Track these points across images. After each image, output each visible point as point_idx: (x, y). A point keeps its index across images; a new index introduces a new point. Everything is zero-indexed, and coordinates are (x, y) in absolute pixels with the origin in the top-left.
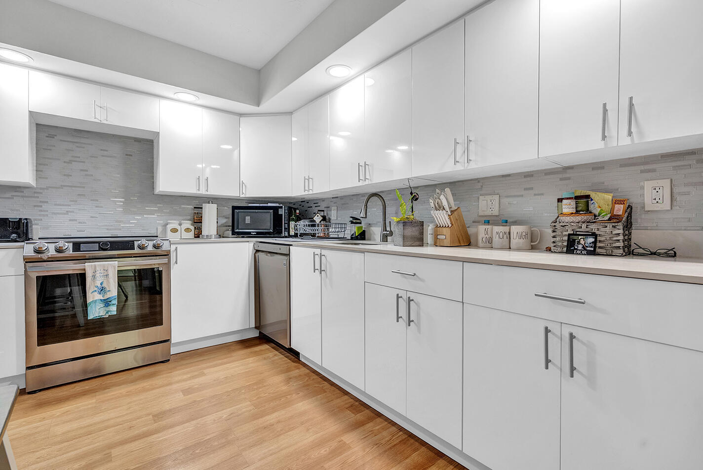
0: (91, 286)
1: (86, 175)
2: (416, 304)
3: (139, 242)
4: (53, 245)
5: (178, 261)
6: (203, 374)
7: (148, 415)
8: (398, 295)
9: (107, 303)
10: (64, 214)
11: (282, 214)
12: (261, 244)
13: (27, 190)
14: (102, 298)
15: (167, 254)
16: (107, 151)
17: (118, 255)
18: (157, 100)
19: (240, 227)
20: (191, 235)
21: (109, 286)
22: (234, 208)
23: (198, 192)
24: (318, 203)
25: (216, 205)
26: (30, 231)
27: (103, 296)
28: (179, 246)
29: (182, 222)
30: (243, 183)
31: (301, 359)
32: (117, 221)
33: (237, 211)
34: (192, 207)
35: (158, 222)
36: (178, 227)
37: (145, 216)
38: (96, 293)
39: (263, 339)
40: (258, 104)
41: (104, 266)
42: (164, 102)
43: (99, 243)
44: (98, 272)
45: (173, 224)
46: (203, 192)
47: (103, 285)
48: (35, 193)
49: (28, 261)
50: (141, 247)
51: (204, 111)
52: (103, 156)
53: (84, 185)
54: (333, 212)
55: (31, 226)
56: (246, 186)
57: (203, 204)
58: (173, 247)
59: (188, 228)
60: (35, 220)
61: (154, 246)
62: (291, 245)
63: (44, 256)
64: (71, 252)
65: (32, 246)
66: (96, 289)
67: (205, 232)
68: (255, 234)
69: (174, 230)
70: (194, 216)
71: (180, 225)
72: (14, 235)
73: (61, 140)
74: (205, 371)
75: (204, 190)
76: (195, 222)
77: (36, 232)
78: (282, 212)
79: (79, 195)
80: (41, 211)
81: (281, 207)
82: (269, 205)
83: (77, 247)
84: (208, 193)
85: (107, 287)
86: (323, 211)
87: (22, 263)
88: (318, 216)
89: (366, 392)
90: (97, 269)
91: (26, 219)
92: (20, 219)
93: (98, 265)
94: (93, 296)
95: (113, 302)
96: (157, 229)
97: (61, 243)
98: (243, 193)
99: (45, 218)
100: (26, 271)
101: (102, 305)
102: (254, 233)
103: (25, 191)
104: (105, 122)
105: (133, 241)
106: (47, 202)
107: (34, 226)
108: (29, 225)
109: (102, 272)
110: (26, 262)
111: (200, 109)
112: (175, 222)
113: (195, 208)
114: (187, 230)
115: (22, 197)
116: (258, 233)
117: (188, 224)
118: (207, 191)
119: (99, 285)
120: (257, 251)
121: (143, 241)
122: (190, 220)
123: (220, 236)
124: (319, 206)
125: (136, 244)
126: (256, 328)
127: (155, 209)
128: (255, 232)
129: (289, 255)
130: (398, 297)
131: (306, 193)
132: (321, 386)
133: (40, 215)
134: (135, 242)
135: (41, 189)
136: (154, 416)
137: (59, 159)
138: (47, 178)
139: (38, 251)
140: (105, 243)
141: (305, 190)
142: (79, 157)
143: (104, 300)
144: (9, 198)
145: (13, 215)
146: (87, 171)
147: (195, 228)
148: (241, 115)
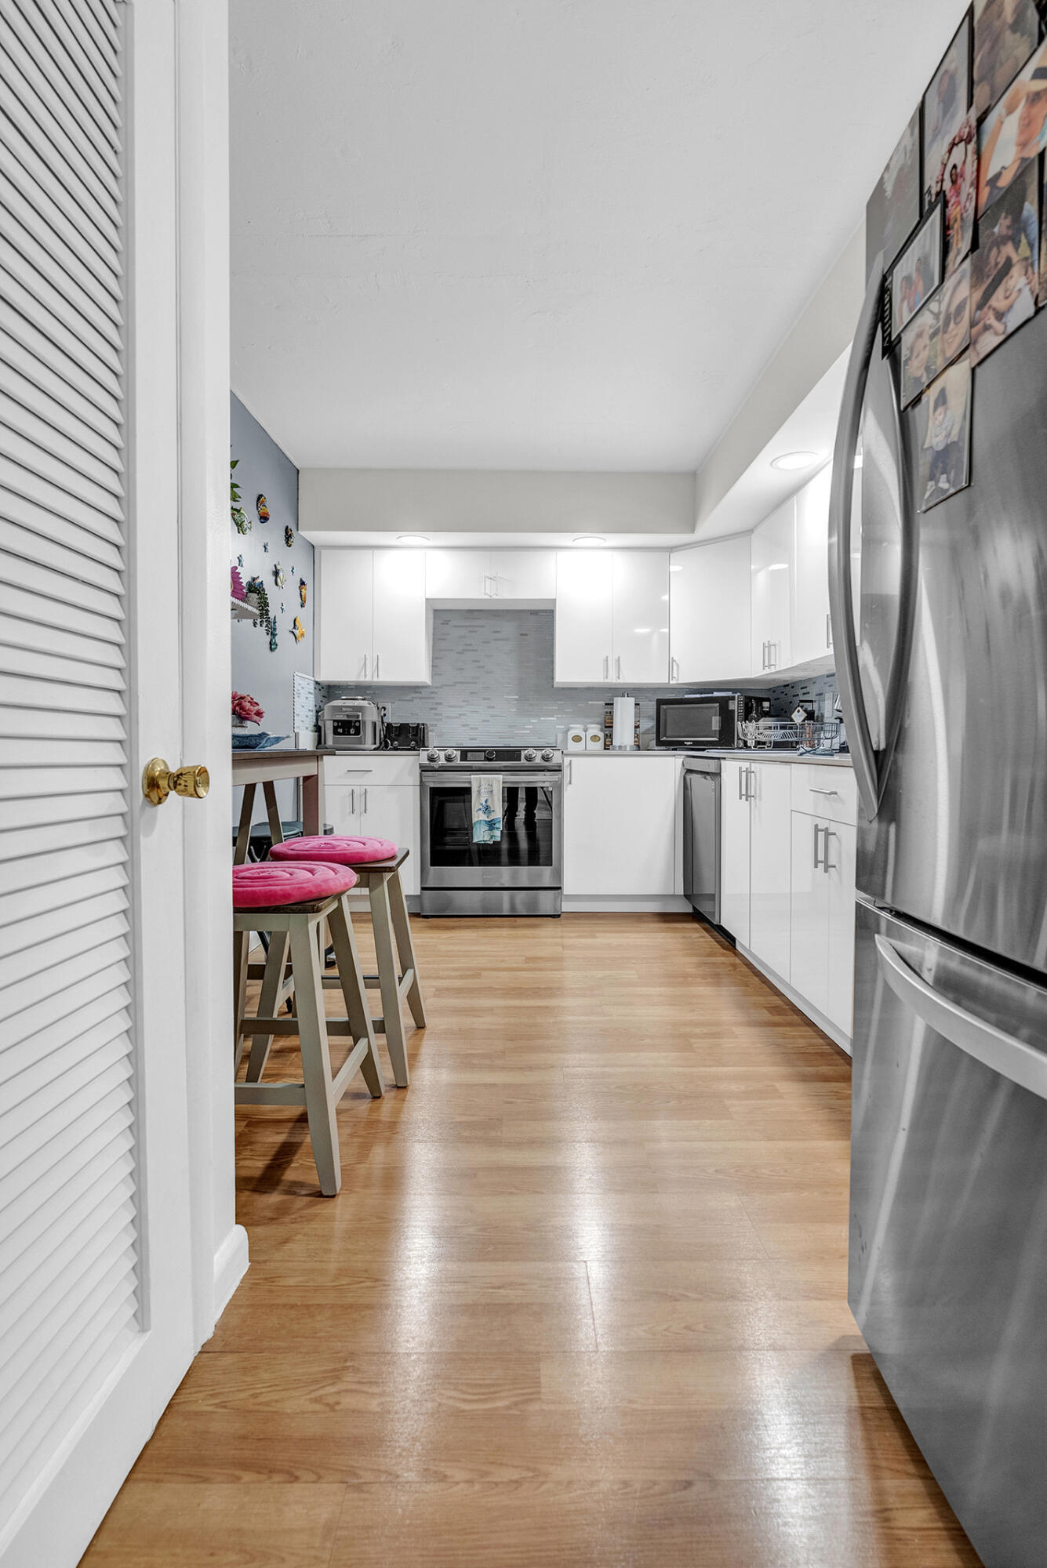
0: (477, 802)
1: (479, 667)
2: (838, 839)
3: (526, 751)
4: (443, 752)
5: (573, 781)
6: (594, 937)
7: (523, 956)
8: (816, 826)
9: (491, 825)
10: (457, 718)
11: (734, 711)
12: (692, 759)
13: (425, 690)
14: (487, 820)
15: (558, 769)
16: (499, 632)
17: (504, 767)
18: (552, 554)
19: (668, 734)
20: (600, 745)
21: (493, 805)
22: (660, 702)
23: (606, 681)
24: (806, 687)
25: (634, 699)
26: (426, 739)
27: (488, 817)
28: (574, 760)
29: (589, 726)
30: (673, 661)
31: (738, 947)
32: (510, 727)
33: (665, 707)
34: (603, 703)
35: (558, 727)
36: (582, 735)
37: (542, 719)
38: (481, 812)
39: (697, 917)
40: (692, 529)
41: (489, 778)
42: (561, 554)
43: (485, 751)
44: (483, 787)
45: (577, 730)
46: (612, 679)
47: (488, 804)
48: (432, 693)
49: (424, 769)
50: (529, 759)
51: (616, 554)
52: (495, 640)
53: (475, 680)
54: (826, 702)
55: (428, 733)
56: (678, 665)
57: (615, 699)
58: (567, 760)
59: (595, 736)
60: (432, 725)
61: (543, 758)
62: (724, 758)
63: (435, 765)
64: (459, 762)
65: (426, 752)
66: (481, 807)
67: (616, 742)
68: (690, 745)
69: (577, 739)
70: (605, 716)
71: (586, 730)
72: (413, 742)
73: (455, 626)
74: (597, 934)
75: (614, 677)
76: (606, 727)
77: (432, 739)
78: (734, 706)
79: (471, 693)
80: (436, 714)
81: (733, 698)
82: (716, 694)
83: (464, 755)
84: (621, 681)
85: (491, 806)
86: (811, 701)
87: (418, 771)
88: (799, 711)
89: (792, 985)
90: (483, 783)
91: (423, 724)
92: (418, 724)
93: (484, 778)
94: (478, 816)
95: (497, 825)
96: (556, 736)
97: (449, 751)
98: (673, 677)
99: (440, 722)
100: (421, 781)
101: (487, 828)
102: (689, 743)
103: (423, 691)
104: (495, 597)
105: (520, 751)
106: (441, 704)
107: (430, 733)
108: (426, 731)
109: (487, 786)
110: (422, 771)
111: (609, 553)
112: (578, 726)
113: (606, 704)
114: (595, 738)
115: (421, 698)
116: (695, 743)
117: (595, 730)
118: (619, 677)
119: (484, 803)
120: (689, 771)
121: (530, 751)
122: (598, 724)
123: (638, 748)
124: (809, 693)
125: (523, 753)
126: (686, 896)
127: (554, 708)
128: (691, 741)
129: (719, 774)
130: (817, 830)
131: (767, 671)
132: (745, 979)
133: (436, 720)
134: (522, 752)
135: (436, 687)
136: (526, 958)
137: (452, 650)
138: (441, 674)
139: (431, 759)
140: (491, 753)
141: (764, 667)
142: (471, 645)
143: (489, 822)
144: (409, 700)
145: (412, 720)
146: (478, 661)
147: (607, 735)
148: (671, 549)
